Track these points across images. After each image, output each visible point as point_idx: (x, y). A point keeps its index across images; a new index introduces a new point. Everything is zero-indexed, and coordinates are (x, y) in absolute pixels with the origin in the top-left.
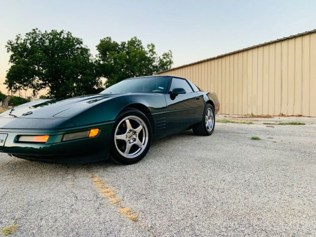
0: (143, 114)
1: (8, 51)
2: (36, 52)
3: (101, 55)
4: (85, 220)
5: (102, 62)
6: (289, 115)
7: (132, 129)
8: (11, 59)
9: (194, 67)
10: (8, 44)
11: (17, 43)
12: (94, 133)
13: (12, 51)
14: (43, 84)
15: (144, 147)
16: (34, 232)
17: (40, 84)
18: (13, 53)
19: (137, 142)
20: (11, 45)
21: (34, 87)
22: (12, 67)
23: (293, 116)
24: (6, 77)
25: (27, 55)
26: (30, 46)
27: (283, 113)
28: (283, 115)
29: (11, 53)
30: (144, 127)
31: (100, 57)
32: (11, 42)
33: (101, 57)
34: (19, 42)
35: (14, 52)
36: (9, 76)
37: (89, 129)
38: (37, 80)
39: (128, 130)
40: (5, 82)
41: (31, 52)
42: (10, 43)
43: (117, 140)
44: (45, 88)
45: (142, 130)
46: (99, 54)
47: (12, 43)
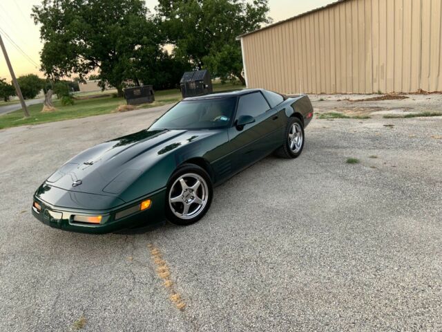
0: (200, 167)
1: (36, 23)
2: (72, 19)
3: (161, 8)
4: (141, 309)
5: (164, 18)
6: (431, 91)
7: (187, 187)
8: (42, 34)
9: (295, 23)
10: (34, 11)
11: (45, 9)
12: (146, 205)
13: (42, 21)
14: (90, 64)
15: (204, 203)
16: (100, 324)
17: (87, 64)
18: (42, 25)
19: (196, 199)
20: (39, 12)
21: (80, 70)
22: (46, 45)
23: (436, 92)
24: (41, 61)
25: (62, 25)
26: (62, 11)
27: (423, 90)
28: (422, 92)
29: (40, 25)
30: (202, 182)
31: (160, 10)
32: (37, 8)
33: (162, 10)
34: (47, 6)
35: (45, 23)
36: (43, 59)
37: (140, 202)
38: (81, 60)
39: (184, 190)
40: (41, 68)
41: (66, 20)
42: (36, 10)
43: (172, 204)
44: (94, 68)
45: (200, 185)
46: (159, 6)
47: (39, 9)
